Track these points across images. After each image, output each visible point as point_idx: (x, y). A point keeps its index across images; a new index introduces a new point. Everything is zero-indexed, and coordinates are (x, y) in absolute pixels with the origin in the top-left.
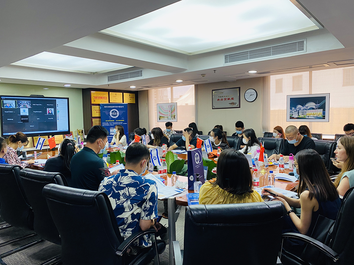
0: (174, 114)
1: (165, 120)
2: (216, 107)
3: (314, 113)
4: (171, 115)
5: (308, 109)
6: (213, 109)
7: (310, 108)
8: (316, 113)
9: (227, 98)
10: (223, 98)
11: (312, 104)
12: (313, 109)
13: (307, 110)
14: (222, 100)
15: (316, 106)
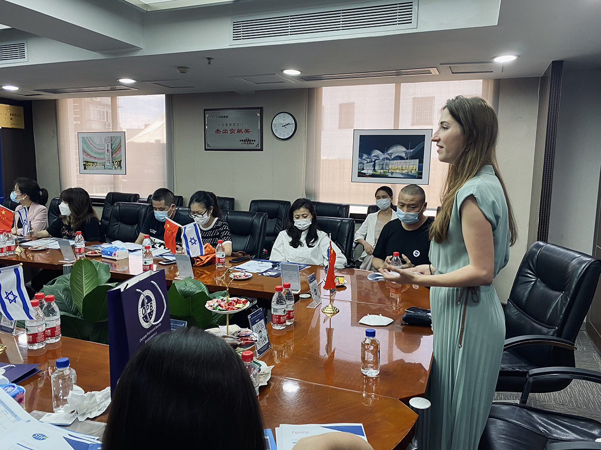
0: (118, 158)
1: (97, 169)
2: (213, 146)
3: (404, 166)
4: (111, 159)
5: (394, 159)
6: (206, 150)
7: (397, 157)
8: (407, 166)
9: (236, 128)
10: (229, 128)
11: (400, 150)
12: (401, 158)
13: (389, 160)
14: (225, 131)
15: (406, 154)
